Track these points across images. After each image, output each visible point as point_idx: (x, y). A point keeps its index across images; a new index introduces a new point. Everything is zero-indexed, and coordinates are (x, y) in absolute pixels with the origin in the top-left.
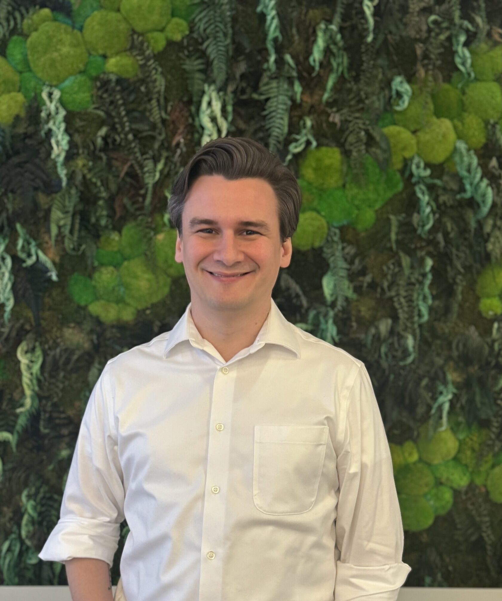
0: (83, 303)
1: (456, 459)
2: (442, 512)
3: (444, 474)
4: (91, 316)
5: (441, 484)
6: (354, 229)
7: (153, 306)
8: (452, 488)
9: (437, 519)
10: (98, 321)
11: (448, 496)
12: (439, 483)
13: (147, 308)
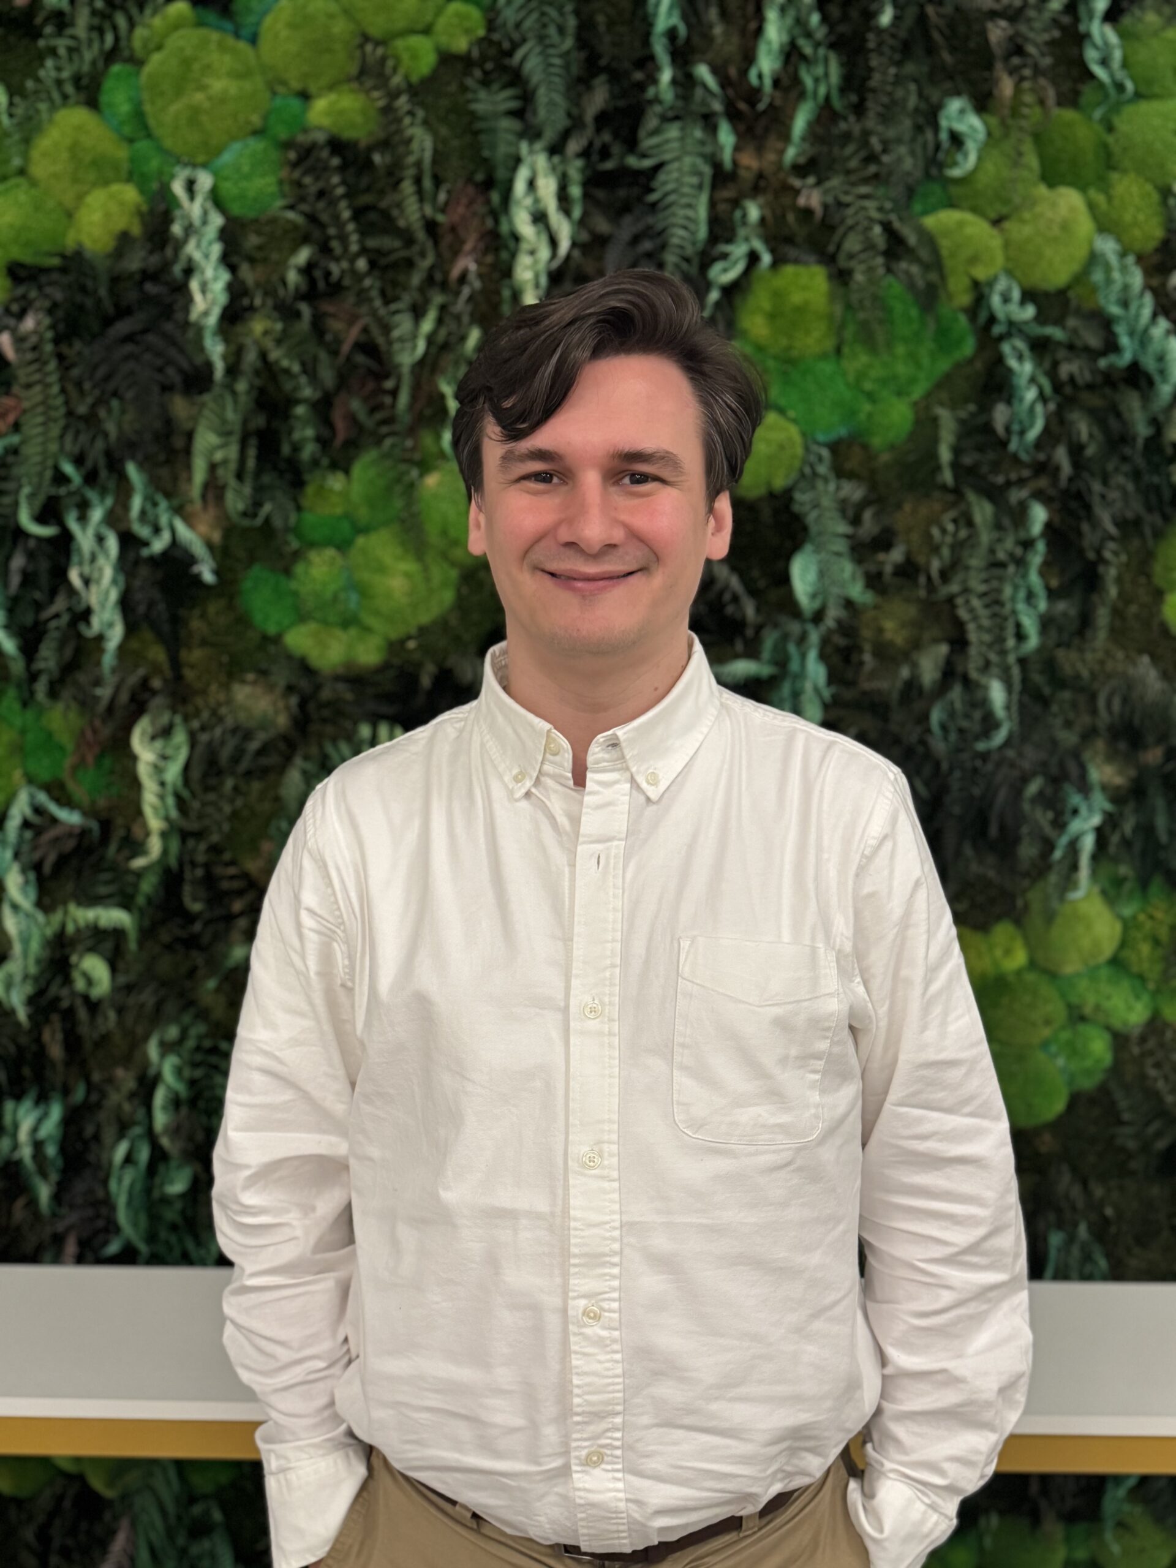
0: (272, 629)
1: (1116, 962)
2: (1087, 1084)
3: (1089, 997)
4: (289, 657)
5: (1083, 1019)
6: (865, 447)
7: (423, 631)
8: (1108, 1028)
9: (1075, 1100)
10: (304, 667)
11: (1099, 1047)
12: (1077, 1017)
13: (409, 638)
